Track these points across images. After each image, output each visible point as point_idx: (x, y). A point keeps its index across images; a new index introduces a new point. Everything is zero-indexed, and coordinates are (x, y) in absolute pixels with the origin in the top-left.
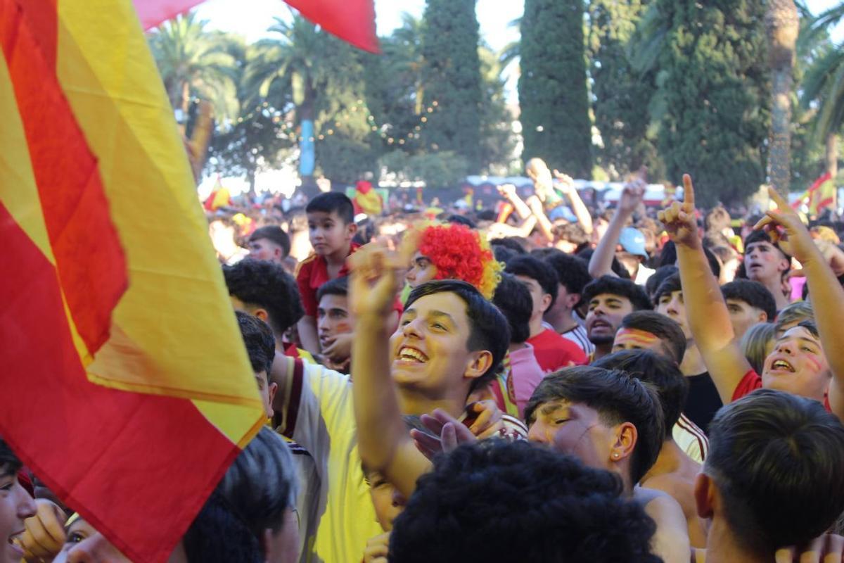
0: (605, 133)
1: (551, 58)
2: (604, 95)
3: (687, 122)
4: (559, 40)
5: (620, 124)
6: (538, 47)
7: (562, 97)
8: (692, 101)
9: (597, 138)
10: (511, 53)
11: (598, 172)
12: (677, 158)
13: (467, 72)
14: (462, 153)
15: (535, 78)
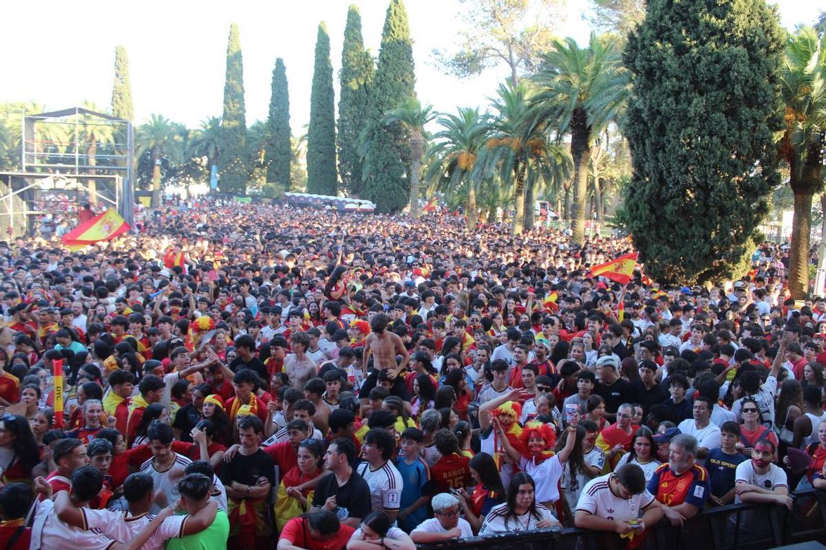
0: (343, 176)
1: (322, 144)
2: (343, 162)
3: (379, 178)
4: (324, 137)
5: (349, 174)
6: (316, 140)
7: (325, 161)
8: (381, 170)
9: (340, 179)
10: (302, 139)
11: (341, 193)
12: (375, 192)
13: (285, 148)
14: (281, 183)
15: (314, 152)
